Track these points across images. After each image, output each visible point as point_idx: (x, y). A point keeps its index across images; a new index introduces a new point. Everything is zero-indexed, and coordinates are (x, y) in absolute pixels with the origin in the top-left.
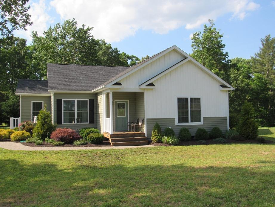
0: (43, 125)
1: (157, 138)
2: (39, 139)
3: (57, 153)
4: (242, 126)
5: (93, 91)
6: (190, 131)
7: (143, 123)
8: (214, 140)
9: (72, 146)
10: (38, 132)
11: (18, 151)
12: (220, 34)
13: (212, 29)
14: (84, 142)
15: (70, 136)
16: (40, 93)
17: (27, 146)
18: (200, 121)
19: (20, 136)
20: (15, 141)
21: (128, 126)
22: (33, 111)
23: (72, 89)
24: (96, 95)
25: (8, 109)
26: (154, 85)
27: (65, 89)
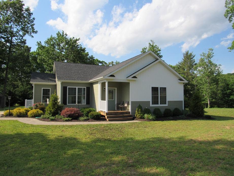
0: (54, 105)
1: (140, 115)
2: (51, 115)
3: (71, 126)
4: (194, 107)
5: (90, 81)
6: (161, 110)
7: (128, 104)
8: (177, 117)
9: (78, 121)
10: (50, 110)
11: (38, 126)
12: (159, 49)
13: (154, 45)
14: (87, 118)
15: (76, 114)
16: (48, 82)
17: (43, 121)
18: (166, 103)
19: (35, 113)
20: (31, 117)
21: (116, 107)
22: (43, 95)
23: (75, 80)
24: (92, 84)
25: (20, 94)
26: (136, 78)
27: (70, 79)
